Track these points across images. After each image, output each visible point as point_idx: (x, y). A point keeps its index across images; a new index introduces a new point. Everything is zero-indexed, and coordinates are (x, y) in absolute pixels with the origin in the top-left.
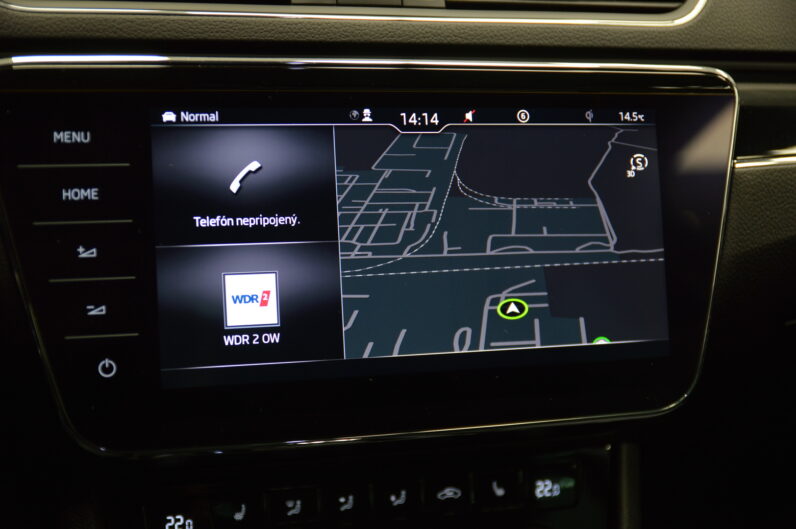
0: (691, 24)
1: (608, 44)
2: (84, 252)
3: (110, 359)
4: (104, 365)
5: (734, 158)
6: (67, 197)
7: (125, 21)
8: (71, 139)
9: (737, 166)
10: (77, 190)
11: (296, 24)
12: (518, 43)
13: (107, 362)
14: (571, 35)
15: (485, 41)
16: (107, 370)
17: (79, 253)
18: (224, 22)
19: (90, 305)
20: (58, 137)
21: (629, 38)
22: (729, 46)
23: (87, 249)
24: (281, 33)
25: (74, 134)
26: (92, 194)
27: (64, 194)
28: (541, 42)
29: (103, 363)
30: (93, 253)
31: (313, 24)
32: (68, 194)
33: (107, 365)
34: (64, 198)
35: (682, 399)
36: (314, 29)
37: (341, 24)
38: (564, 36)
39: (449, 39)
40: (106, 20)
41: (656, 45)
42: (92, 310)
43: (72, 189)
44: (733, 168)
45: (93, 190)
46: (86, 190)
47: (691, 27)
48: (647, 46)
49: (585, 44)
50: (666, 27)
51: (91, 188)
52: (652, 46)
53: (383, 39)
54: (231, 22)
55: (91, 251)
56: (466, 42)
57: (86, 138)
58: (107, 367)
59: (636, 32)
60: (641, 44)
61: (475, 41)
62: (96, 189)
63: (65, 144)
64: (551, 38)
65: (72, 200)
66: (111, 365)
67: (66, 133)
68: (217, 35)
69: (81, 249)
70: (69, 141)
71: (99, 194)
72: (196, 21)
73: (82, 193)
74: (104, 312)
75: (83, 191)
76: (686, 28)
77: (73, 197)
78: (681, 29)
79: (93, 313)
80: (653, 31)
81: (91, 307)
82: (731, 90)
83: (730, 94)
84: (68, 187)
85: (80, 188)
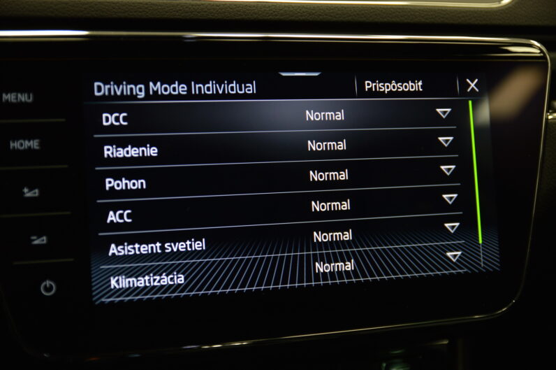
0: (510, 5)
1: (447, 21)
2: (27, 193)
3: (51, 279)
4: (46, 286)
5: (547, 112)
6: (14, 147)
8: (17, 99)
9: (550, 117)
10: (23, 141)
11: (199, 5)
12: (376, 20)
13: (48, 283)
14: (417, 13)
15: (350, 18)
16: (48, 289)
17: (24, 193)
19: (34, 235)
20: (6, 98)
21: (463, 16)
22: (540, 23)
23: (31, 189)
24: (187, 12)
25: (19, 95)
26: (34, 144)
27: (12, 145)
28: (394, 20)
29: (44, 284)
30: (36, 193)
31: (213, 5)
32: (15, 145)
33: (48, 286)
34: (11, 147)
35: (511, 304)
36: (214, 9)
37: (235, 5)
38: (411, 15)
39: (321, 17)
41: (484, 22)
42: (34, 240)
43: (18, 140)
44: (547, 119)
45: (35, 141)
46: (29, 141)
47: (510, 7)
48: (476, 23)
49: (428, 21)
50: (491, 8)
51: (34, 139)
52: (481, 23)
53: (269, 18)
55: (33, 191)
56: (335, 19)
57: (29, 98)
58: (48, 287)
59: (470, 11)
60: (473, 21)
61: (341, 19)
62: (37, 140)
63: (12, 104)
64: (401, 16)
65: (18, 150)
66: (51, 286)
67: (13, 94)
68: (135, 14)
69: (26, 190)
70: (15, 101)
71: (41, 144)
73: (27, 144)
74: (45, 242)
75: (27, 142)
76: (507, 9)
77: (19, 147)
78: (502, 10)
79: (36, 242)
80: (481, 11)
81: (34, 238)
82: (544, 57)
83: (544, 61)
84: (15, 139)
85: (24, 140)
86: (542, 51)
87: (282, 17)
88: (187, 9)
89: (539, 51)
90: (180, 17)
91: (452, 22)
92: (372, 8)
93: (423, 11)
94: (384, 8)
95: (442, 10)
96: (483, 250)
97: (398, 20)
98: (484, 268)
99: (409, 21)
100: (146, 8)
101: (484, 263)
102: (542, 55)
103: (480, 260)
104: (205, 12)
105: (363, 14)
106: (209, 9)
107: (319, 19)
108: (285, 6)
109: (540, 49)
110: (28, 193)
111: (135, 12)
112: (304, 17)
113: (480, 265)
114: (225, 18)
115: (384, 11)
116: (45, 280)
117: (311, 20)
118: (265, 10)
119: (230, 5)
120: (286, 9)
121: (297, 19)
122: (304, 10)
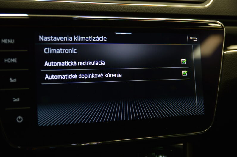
0: (209, 7)
1: (183, 13)
5: (224, 50)
6: (6, 61)
7: (25, 3)
8: (8, 41)
9: (225, 52)
10: (9, 59)
12: (154, 12)
13: (20, 117)
14: (171, 10)
15: (144, 11)
16: (20, 120)
17: (10, 80)
18: (58, 4)
19: (14, 97)
20: (3, 41)
21: (190, 11)
22: (221, 14)
23: (13, 79)
24: (77, 8)
25: (9, 40)
26: (15, 60)
27: (5, 60)
30: (15, 80)
32: (7, 61)
33: (19, 118)
35: (209, 128)
37: (97, 5)
38: (169, 10)
39: (132, 11)
40: (19, 3)
41: (198, 14)
42: (14, 100)
43: (8, 58)
44: (224, 53)
46: (13, 59)
47: (209, 8)
48: (195, 14)
49: (175, 13)
50: (201, 8)
51: (14, 58)
52: (197, 14)
53: (111, 10)
54: (61, 4)
55: (14, 80)
56: (138, 11)
57: (13, 41)
58: (20, 119)
59: (192, 9)
60: (194, 13)
61: (140, 11)
63: (6, 44)
64: (165, 11)
65: (8, 63)
66: (21, 119)
67: (6, 40)
68: (56, 8)
69: (11, 79)
71: (17, 60)
72: (49, 3)
73: (11, 60)
74: (18, 100)
75: (11, 59)
76: (207, 8)
77: (8, 61)
78: (206, 9)
79: (15, 100)
80: (197, 9)
81: (14, 99)
82: (223, 28)
83: (223, 29)
84: (7, 58)
85: (11, 58)
86: (222, 26)
87: (116, 10)
88: (77, 7)
89: (220, 26)
90: (74, 10)
91: (185, 13)
92: (153, 7)
93: (173, 9)
94: (158, 7)
95: (181, 8)
96: (197, 106)
97: (163, 12)
98: (198, 113)
99: (168, 13)
100: (61, 6)
101: (198, 111)
102: (222, 27)
103: (196, 110)
104: (85, 8)
105: (149, 10)
106: (86, 7)
107: (131, 11)
108: (117, 6)
109: (221, 25)
110: (12, 80)
111: (56, 7)
112: (125, 11)
113: (196, 112)
114: (93, 10)
115: (158, 8)
116: (18, 116)
117: (128, 11)
118: (109, 7)
119: (95, 5)
120: (118, 7)
121: (122, 11)
122: (125, 7)
